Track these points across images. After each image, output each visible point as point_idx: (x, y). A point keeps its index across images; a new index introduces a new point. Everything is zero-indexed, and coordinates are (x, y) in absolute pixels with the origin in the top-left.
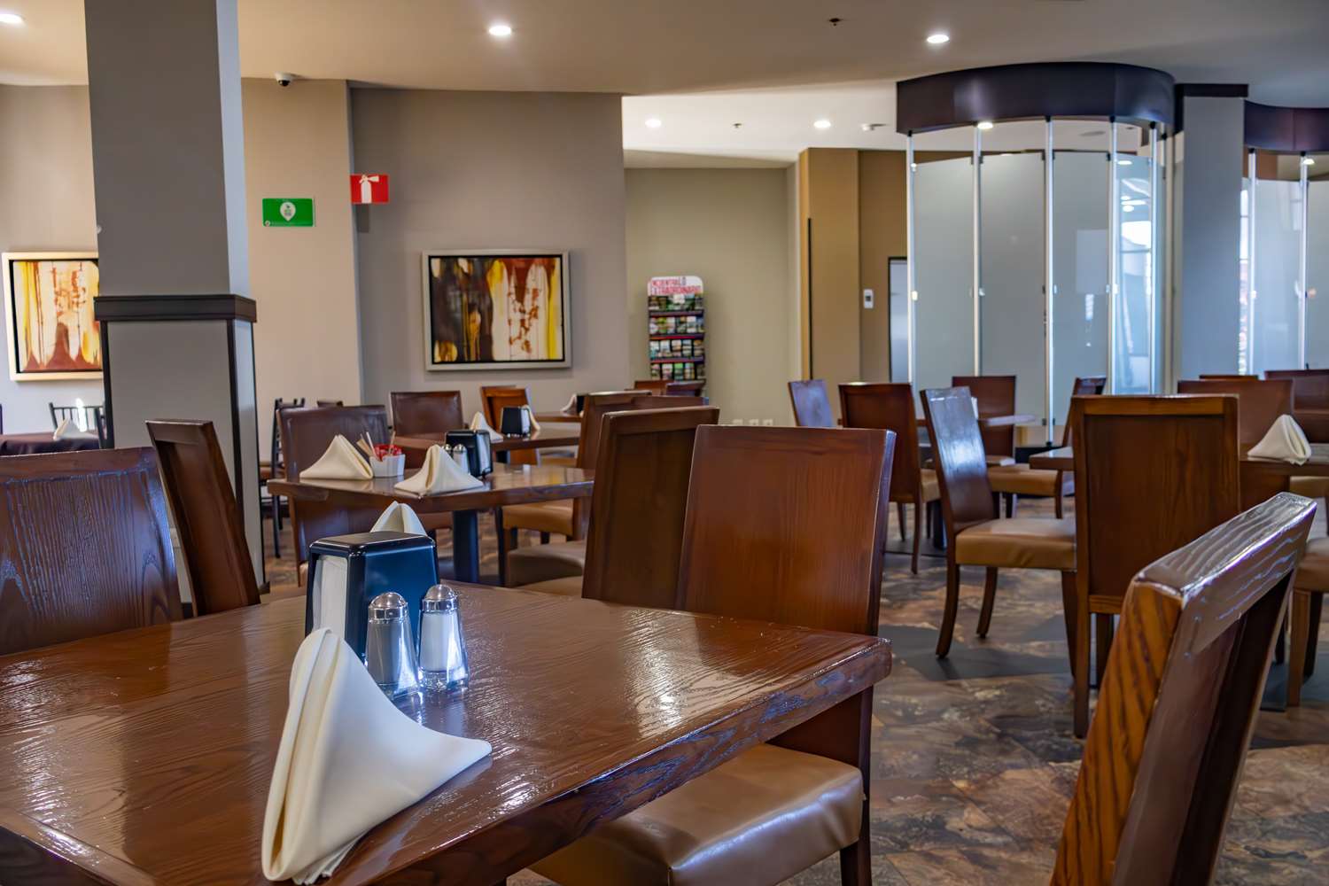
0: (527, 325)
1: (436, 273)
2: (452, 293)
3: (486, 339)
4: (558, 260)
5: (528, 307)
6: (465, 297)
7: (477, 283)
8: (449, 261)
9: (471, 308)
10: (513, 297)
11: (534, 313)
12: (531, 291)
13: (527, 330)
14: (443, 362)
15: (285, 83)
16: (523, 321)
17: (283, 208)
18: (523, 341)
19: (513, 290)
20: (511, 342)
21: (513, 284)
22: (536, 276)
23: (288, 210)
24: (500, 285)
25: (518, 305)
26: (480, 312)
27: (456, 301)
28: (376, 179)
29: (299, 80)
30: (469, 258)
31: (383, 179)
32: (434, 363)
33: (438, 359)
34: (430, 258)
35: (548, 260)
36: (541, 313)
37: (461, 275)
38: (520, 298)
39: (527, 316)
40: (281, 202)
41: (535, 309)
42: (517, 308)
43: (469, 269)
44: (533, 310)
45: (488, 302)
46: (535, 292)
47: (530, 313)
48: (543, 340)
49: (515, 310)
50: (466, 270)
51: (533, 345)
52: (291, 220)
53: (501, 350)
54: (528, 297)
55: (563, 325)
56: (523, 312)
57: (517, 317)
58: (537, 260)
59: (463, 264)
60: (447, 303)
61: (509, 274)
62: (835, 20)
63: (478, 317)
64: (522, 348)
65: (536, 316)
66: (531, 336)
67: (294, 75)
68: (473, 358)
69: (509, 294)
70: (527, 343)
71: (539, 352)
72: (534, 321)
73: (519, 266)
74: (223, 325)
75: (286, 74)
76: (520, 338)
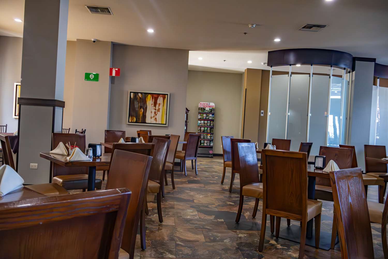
0: (156, 113)
1: (132, 97)
2: (136, 103)
3: (144, 116)
4: (167, 96)
5: (157, 109)
6: (139, 104)
7: (143, 101)
8: (136, 94)
9: (141, 107)
10: (153, 105)
11: (159, 110)
12: (158, 104)
13: (156, 115)
14: (131, 122)
15: (94, 42)
16: (155, 112)
17: (90, 76)
18: (155, 118)
19: (153, 103)
20: (151, 118)
21: (153, 102)
22: (160, 100)
23: (92, 77)
24: (150, 102)
25: (154, 108)
26: (143, 109)
27: (137, 105)
28: (117, 69)
29: (99, 41)
30: (141, 93)
31: (119, 69)
32: (129, 122)
33: (130, 121)
34: (131, 92)
35: (164, 96)
36: (161, 110)
37: (139, 98)
38: (155, 106)
39: (156, 111)
40: (90, 74)
41: (159, 109)
42: (154, 109)
43: (141, 96)
44: (158, 109)
45: (146, 106)
46: (159, 104)
47: (158, 110)
48: (161, 118)
49: (153, 109)
50: (140, 97)
51: (157, 119)
52: (92, 79)
53: (148, 120)
54: (157, 106)
55: (166, 114)
56: (155, 109)
57: (154, 111)
58: (161, 95)
59: (140, 95)
60: (134, 106)
61: (153, 99)
62: (245, 33)
63: (143, 110)
64: (154, 120)
65: (159, 111)
66: (157, 117)
67: (97, 40)
68: (140, 122)
69: (152, 104)
70: (156, 118)
71: (159, 121)
72: (158, 112)
73: (155, 97)
74: (52, 108)
75: (95, 39)
76: (154, 117)
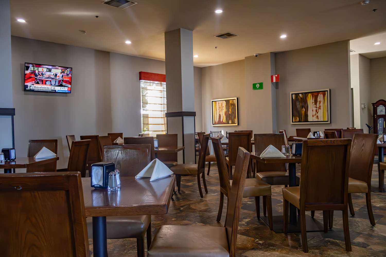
0: (317, 111)
1: (294, 98)
2: (298, 103)
3: (306, 115)
4: (327, 92)
5: (318, 106)
6: (301, 104)
7: (304, 101)
8: (297, 95)
9: (302, 107)
10: (314, 103)
11: (320, 108)
12: (319, 101)
13: (318, 113)
14: (295, 122)
15: (256, 56)
16: (316, 110)
17: (257, 85)
18: (316, 116)
19: (314, 101)
20: (313, 116)
21: (314, 100)
22: (320, 97)
23: (258, 86)
24: (310, 100)
25: (315, 106)
26: (305, 108)
27: (298, 105)
28: (276, 76)
29: (260, 54)
30: (302, 93)
31: (278, 75)
32: (293, 122)
33: (294, 121)
34: (292, 94)
35: (324, 93)
36: (322, 108)
37: (300, 98)
38: (316, 104)
39: (318, 109)
40: (256, 84)
41: (320, 107)
42: (315, 107)
43: (302, 96)
44: (319, 107)
45: (307, 105)
46: (320, 102)
47: (318, 108)
48: (323, 115)
49: (314, 107)
50: (301, 97)
51: (319, 117)
52: (259, 88)
53: (310, 118)
54: (318, 103)
55: (328, 111)
56: (316, 107)
57: (315, 109)
58: (321, 92)
59: (301, 95)
60: (296, 106)
61: (313, 97)
63: (304, 110)
64: (316, 118)
65: (320, 109)
66: (319, 114)
67: (258, 54)
68: (303, 121)
69: (313, 103)
70: (317, 116)
71: (321, 119)
72: (319, 110)
73: (315, 95)
75: (256, 54)
76: (315, 115)
